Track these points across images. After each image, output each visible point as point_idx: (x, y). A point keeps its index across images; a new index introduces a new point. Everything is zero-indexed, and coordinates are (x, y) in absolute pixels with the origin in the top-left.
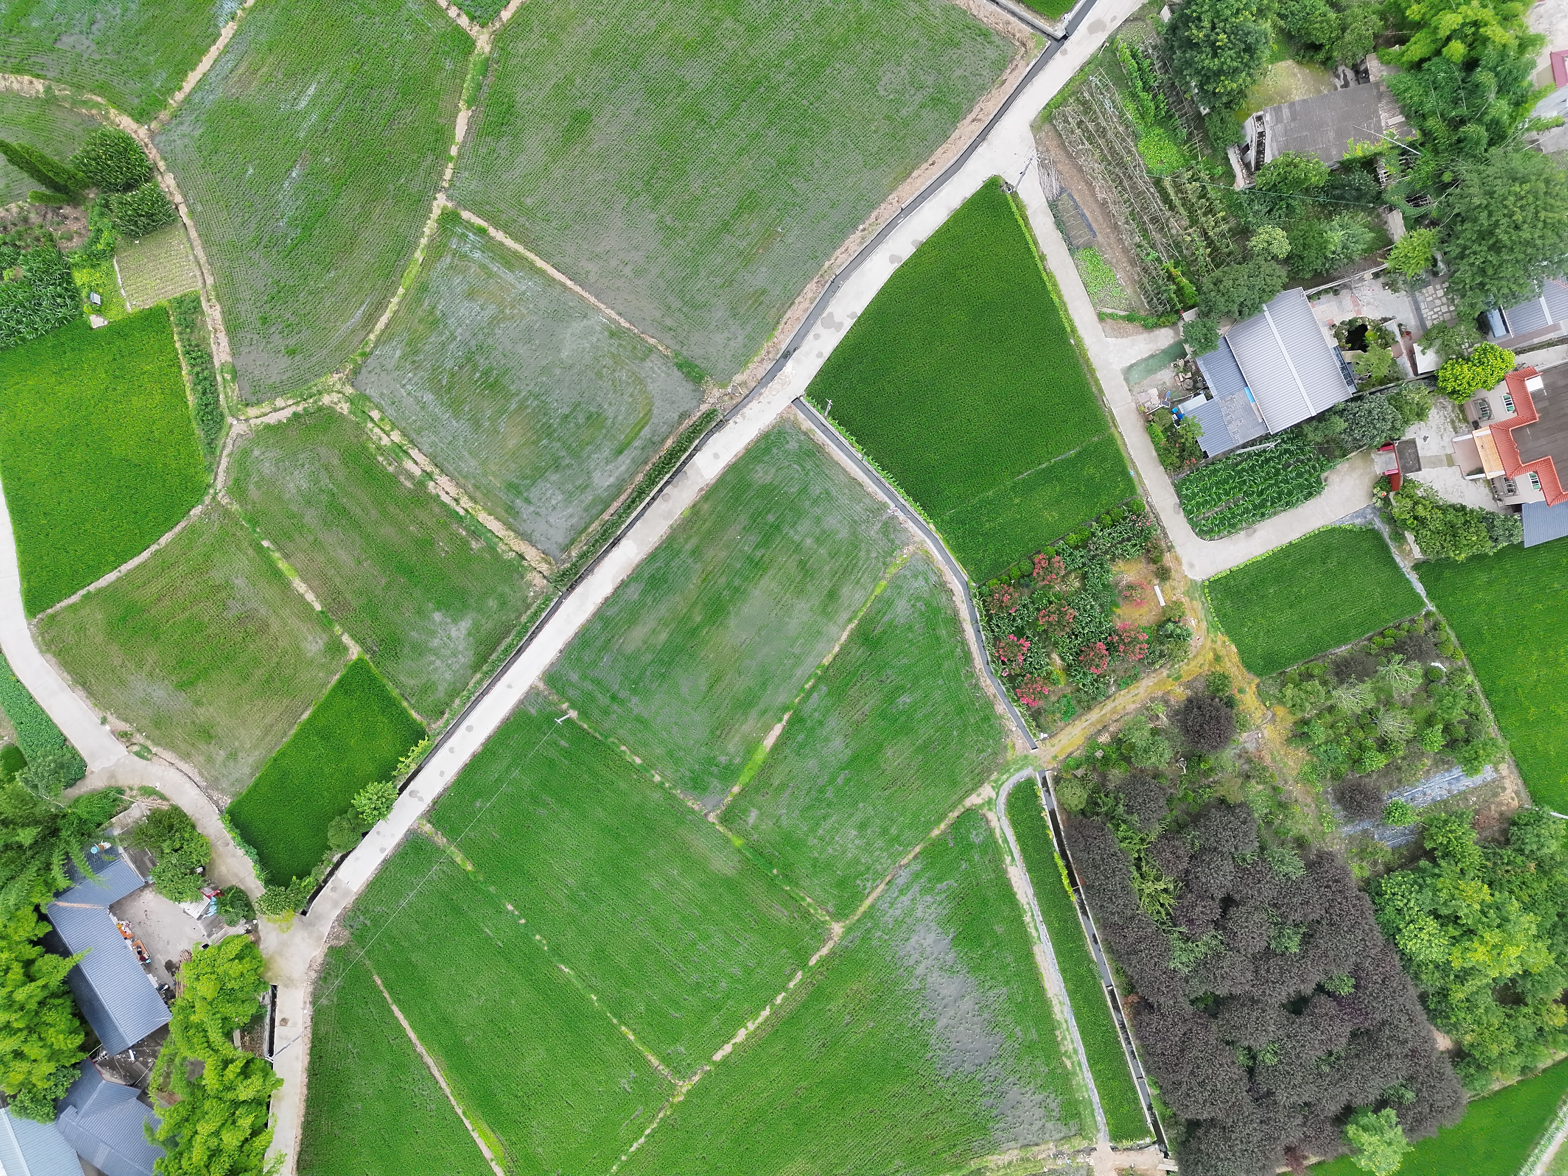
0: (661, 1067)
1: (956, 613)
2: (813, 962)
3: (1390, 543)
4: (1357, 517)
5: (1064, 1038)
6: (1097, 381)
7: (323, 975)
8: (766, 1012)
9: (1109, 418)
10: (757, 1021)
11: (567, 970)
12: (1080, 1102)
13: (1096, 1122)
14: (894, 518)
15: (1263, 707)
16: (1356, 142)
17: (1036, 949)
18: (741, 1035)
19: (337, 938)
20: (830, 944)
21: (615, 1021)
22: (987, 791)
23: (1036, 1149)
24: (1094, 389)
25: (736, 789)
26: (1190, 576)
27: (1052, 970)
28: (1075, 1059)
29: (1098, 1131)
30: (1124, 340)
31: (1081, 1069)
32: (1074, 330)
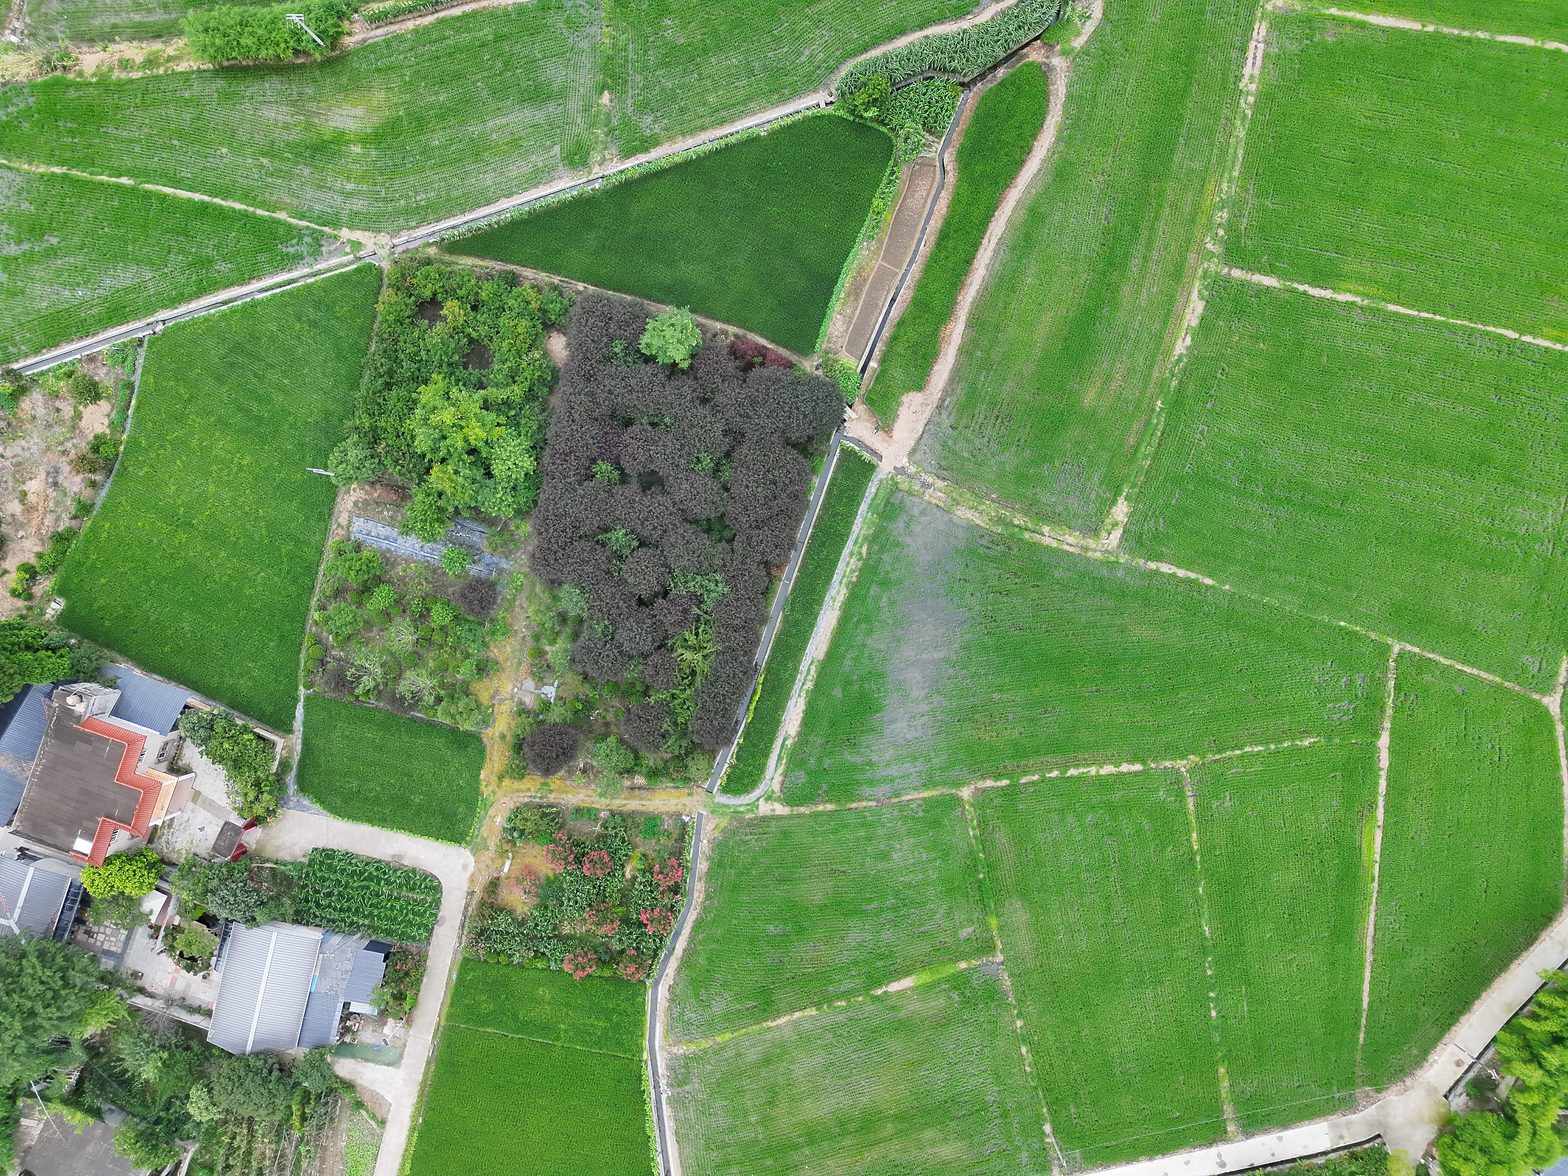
0: (1190, 794)
1: (679, 970)
2: (1004, 782)
3: (295, 767)
4: (304, 806)
5: (852, 571)
6: (426, 1073)
7: (1401, 1075)
8: (1072, 772)
9: (439, 1035)
10: (1085, 770)
11: (1206, 929)
12: (878, 514)
13: (878, 489)
14: (670, 1085)
15: (496, 710)
16: (74, 1128)
17: (821, 656)
18: (1108, 769)
19: (1367, 1096)
20: (981, 784)
21: (1198, 858)
22: (765, 809)
23: (941, 504)
24: (433, 1068)
25: (963, 965)
26: (472, 859)
27: (821, 630)
28: (856, 549)
29: (881, 481)
30: (378, 1090)
31: (858, 538)
32: (413, 1129)
